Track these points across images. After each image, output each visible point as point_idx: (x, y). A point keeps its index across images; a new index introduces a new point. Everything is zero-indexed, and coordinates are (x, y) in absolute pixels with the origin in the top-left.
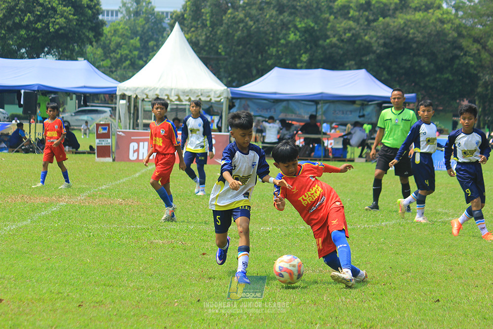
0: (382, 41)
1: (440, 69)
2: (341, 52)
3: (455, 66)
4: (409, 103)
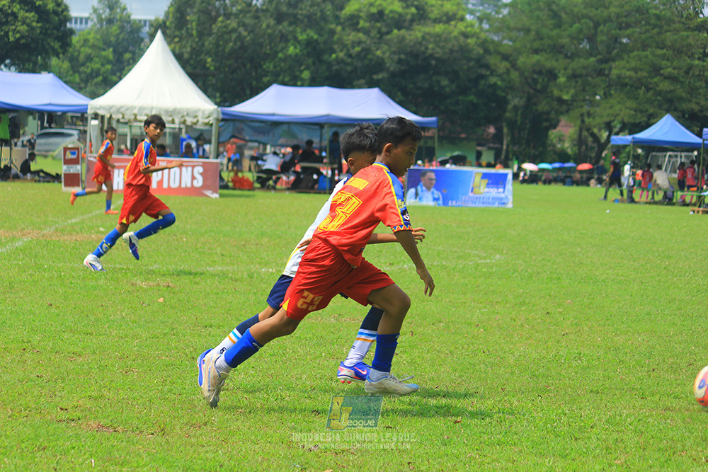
0: (396, 57)
1: (464, 91)
2: (349, 68)
3: (480, 87)
4: (429, 129)
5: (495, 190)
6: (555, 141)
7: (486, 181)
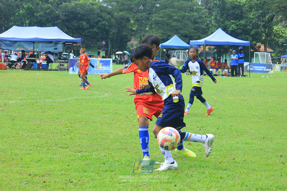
0: (64, 14)
2: (45, 19)
4: (78, 43)
5: (106, 67)
6: (130, 47)
7: (102, 64)
